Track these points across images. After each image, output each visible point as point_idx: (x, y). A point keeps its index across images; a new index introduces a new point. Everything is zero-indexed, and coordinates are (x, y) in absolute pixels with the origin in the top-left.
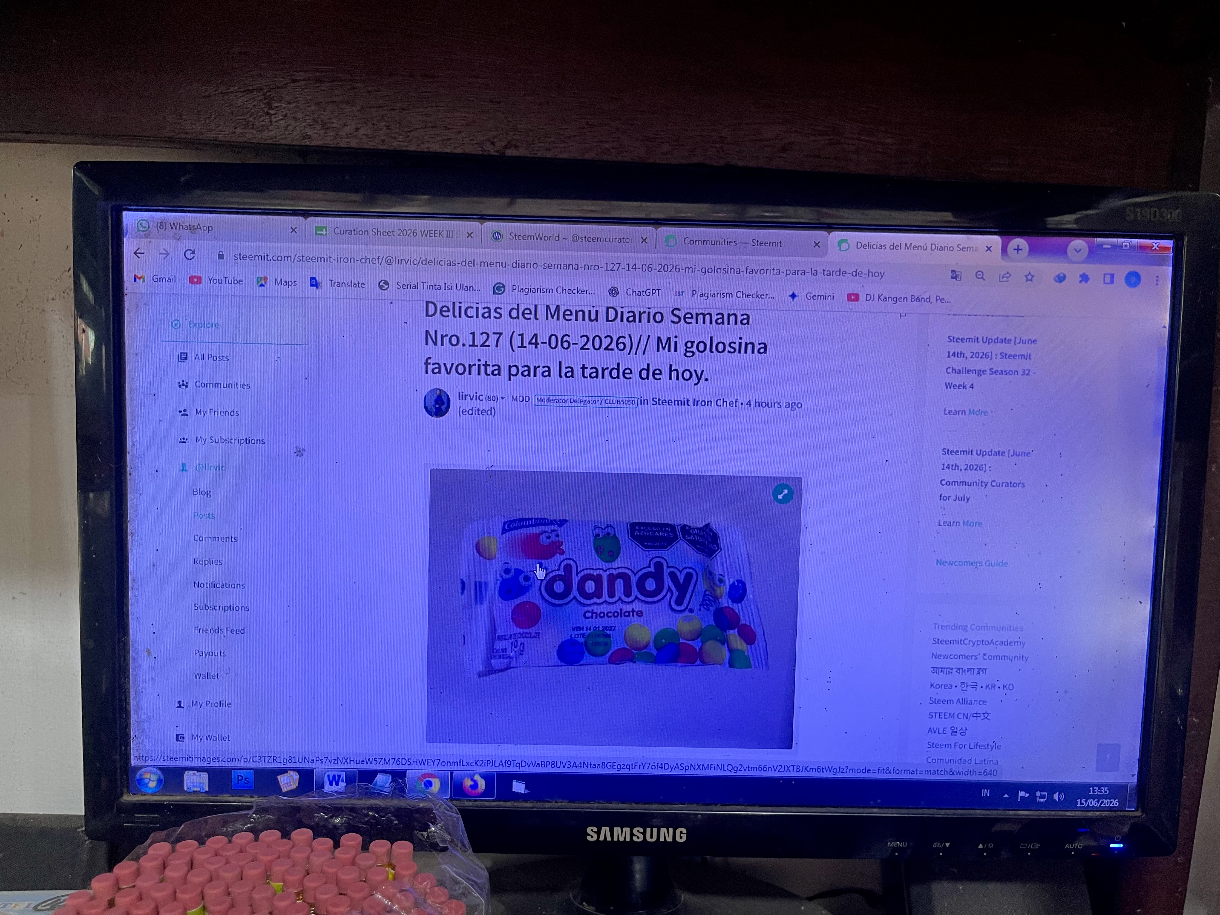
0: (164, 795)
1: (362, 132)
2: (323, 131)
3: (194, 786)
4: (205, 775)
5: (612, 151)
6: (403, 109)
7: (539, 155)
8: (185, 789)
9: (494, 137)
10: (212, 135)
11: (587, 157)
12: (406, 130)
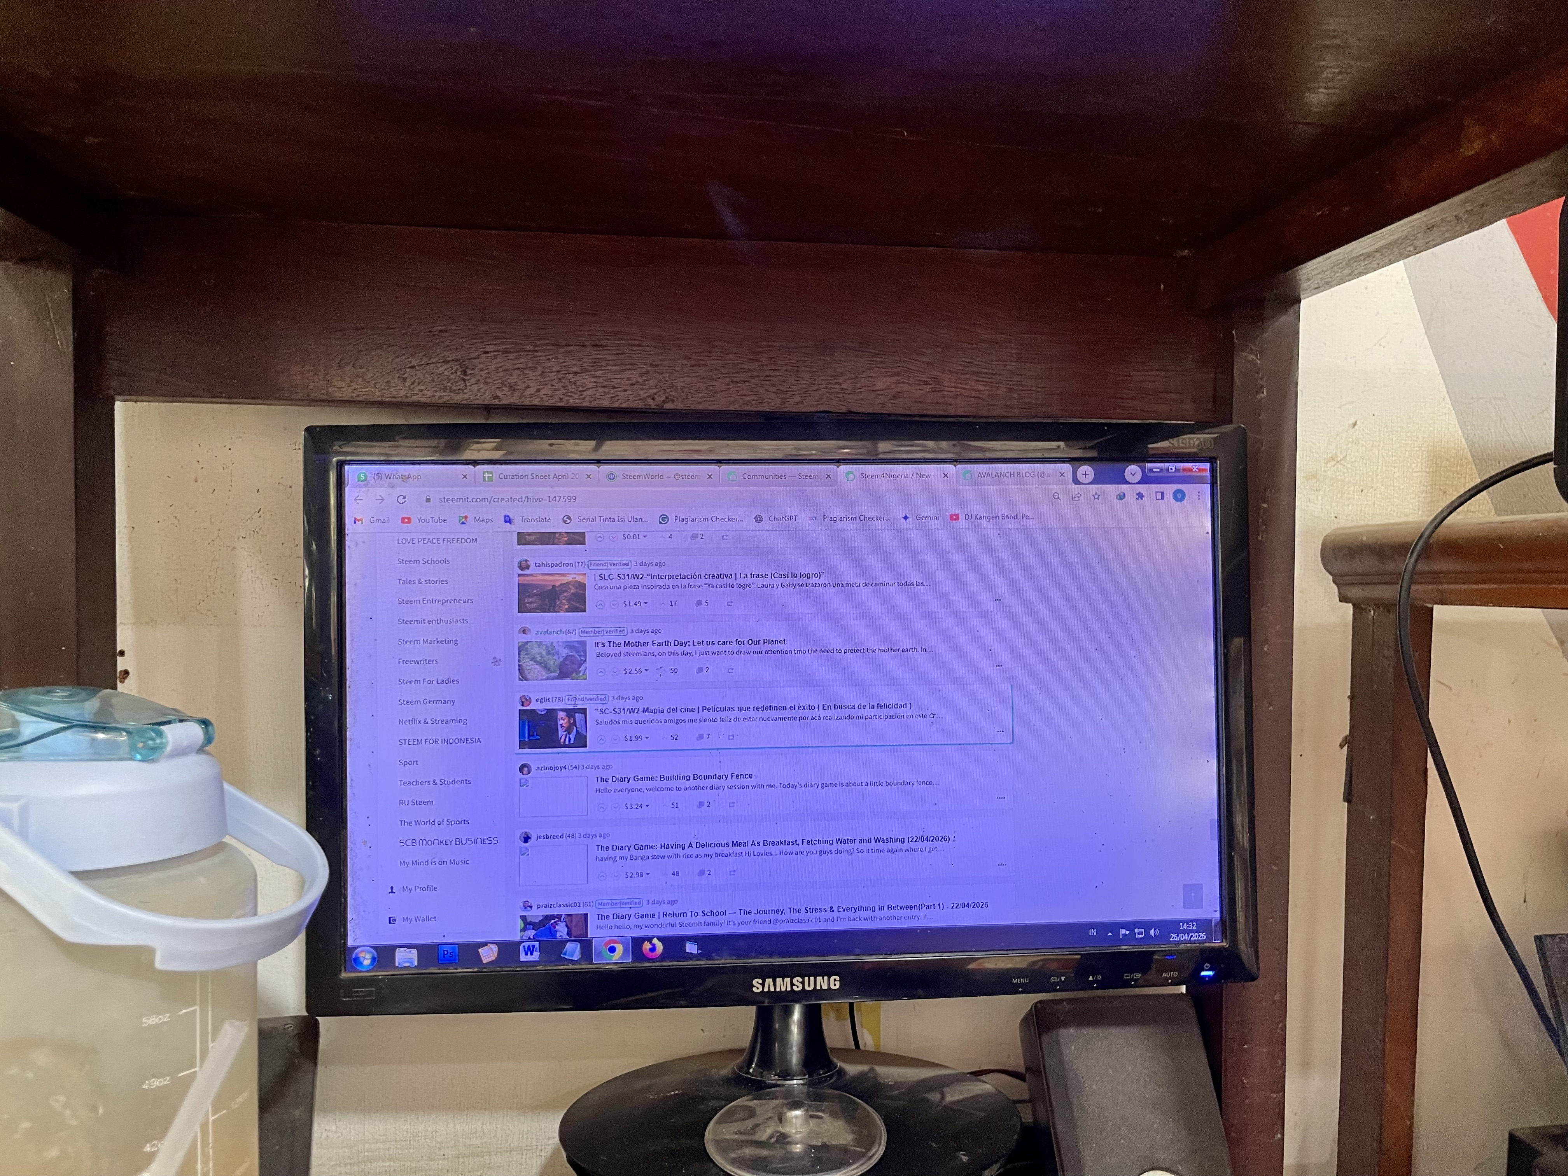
0: (377, 971)
1: (542, 392)
2: (510, 393)
3: (405, 962)
4: (415, 951)
5: (753, 402)
6: (577, 373)
7: (692, 407)
8: (397, 965)
9: (655, 394)
10: (414, 398)
11: (732, 408)
12: (581, 389)
